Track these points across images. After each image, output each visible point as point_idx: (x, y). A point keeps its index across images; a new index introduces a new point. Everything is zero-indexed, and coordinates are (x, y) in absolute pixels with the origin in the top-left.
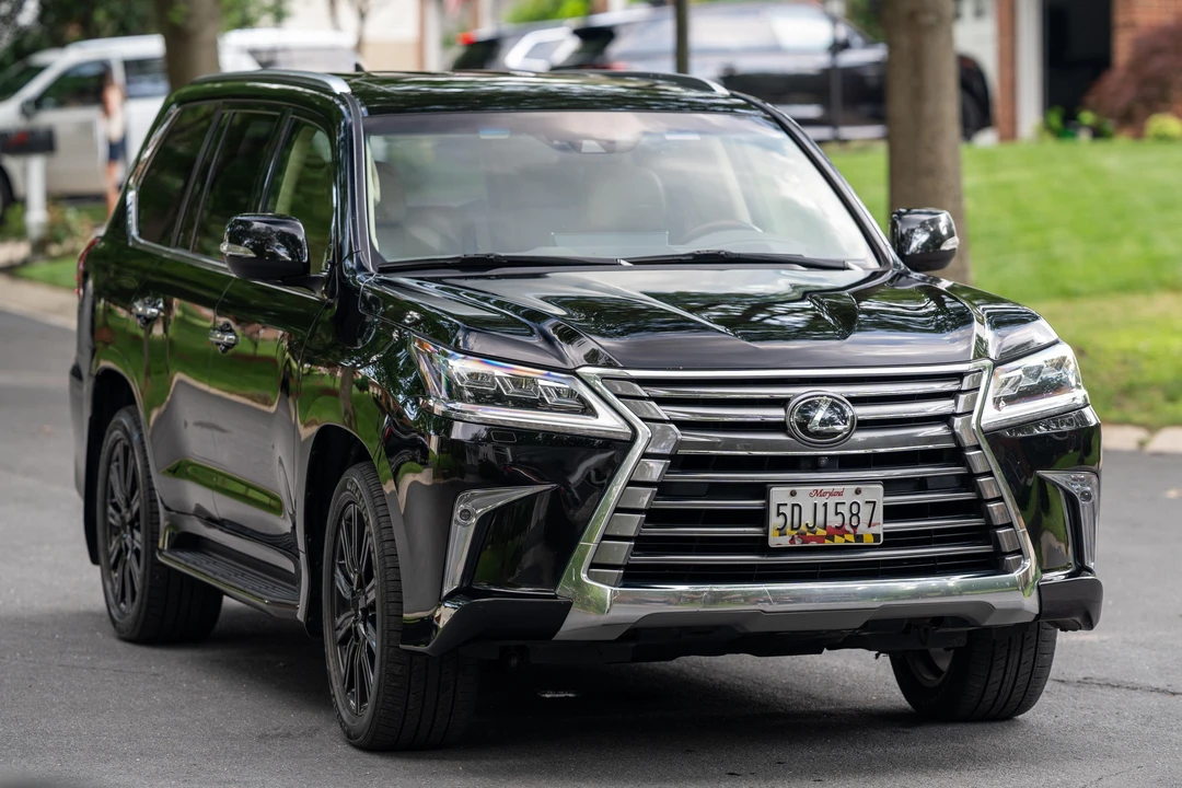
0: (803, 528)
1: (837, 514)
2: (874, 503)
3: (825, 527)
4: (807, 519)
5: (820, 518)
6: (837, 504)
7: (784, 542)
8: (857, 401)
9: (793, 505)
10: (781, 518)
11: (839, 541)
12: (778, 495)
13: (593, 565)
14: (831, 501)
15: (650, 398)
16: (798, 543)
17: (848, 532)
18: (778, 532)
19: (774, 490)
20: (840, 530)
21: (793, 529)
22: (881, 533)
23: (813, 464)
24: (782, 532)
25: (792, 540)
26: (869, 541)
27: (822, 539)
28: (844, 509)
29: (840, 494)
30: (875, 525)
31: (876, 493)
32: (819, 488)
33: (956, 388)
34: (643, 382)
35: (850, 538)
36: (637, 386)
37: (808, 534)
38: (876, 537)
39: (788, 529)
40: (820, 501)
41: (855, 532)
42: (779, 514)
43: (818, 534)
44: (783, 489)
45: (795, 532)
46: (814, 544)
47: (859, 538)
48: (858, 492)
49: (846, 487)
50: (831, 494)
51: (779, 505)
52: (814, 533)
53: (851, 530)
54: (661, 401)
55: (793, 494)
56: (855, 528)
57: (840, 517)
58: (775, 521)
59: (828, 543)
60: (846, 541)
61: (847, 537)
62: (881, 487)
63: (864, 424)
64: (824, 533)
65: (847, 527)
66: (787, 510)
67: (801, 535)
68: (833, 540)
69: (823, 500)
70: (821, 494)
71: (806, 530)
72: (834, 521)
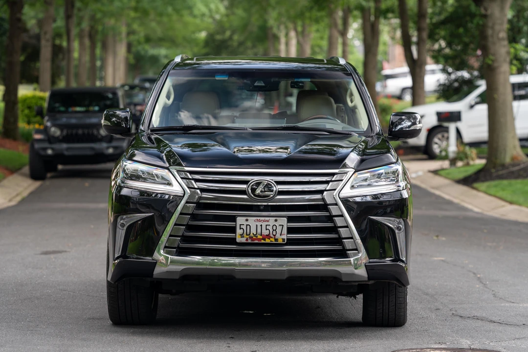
0: (251, 235)
1: (267, 229)
2: (283, 225)
3: (261, 235)
4: (253, 231)
5: (259, 231)
6: (266, 225)
7: (243, 240)
8: (279, 183)
9: (247, 225)
10: (242, 230)
11: (268, 241)
12: (240, 221)
13: (166, 247)
14: (264, 224)
15: (193, 179)
16: (249, 241)
17: (272, 237)
18: (240, 236)
19: (238, 218)
20: (268, 236)
21: (247, 235)
22: (286, 238)
23: (257, 208)
24: (242, 236)
25: (247, 240)
26: (280, 241)
27: (260, 240)
28: (270, 228)
29: (268, 221)
30: (283, 235)
31: (284, 221)
32: (258, 218)
33: (330, 179)
34: (191, 173)
35: (273, 240)
36: (188, 174)
37: (254, 237)
38: (283, 240)
39: (245, 235)
40: (259, 224)
41: (275, 238)
42: (240, 228)
43: (258, 237)
44: (242, 218)
45: (248, 236)
46: (257, 242)
47: (276, 240)
48: (276, 221)
49: (270, 218)
50: (264, 221)
51: (240, 225)
52: (257, 237)
53: (273, 237)
54: (197, 180)
55: (247, 220)
56: (275, 236)
57: (268, 231)
58: (239, 231)
59: (263, 241)
60: (271, 241)
61: (271, 239)
62: (286, 219)
63: (281, 193)
64: (261, 237)
65: (271, 235)
66: (244, 227)
67: (251, 238)
68: (265, 240)
69: (261, 223)
70: (259, 221)
71: (253, 235)
72: (265, 232)
